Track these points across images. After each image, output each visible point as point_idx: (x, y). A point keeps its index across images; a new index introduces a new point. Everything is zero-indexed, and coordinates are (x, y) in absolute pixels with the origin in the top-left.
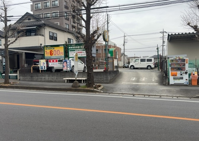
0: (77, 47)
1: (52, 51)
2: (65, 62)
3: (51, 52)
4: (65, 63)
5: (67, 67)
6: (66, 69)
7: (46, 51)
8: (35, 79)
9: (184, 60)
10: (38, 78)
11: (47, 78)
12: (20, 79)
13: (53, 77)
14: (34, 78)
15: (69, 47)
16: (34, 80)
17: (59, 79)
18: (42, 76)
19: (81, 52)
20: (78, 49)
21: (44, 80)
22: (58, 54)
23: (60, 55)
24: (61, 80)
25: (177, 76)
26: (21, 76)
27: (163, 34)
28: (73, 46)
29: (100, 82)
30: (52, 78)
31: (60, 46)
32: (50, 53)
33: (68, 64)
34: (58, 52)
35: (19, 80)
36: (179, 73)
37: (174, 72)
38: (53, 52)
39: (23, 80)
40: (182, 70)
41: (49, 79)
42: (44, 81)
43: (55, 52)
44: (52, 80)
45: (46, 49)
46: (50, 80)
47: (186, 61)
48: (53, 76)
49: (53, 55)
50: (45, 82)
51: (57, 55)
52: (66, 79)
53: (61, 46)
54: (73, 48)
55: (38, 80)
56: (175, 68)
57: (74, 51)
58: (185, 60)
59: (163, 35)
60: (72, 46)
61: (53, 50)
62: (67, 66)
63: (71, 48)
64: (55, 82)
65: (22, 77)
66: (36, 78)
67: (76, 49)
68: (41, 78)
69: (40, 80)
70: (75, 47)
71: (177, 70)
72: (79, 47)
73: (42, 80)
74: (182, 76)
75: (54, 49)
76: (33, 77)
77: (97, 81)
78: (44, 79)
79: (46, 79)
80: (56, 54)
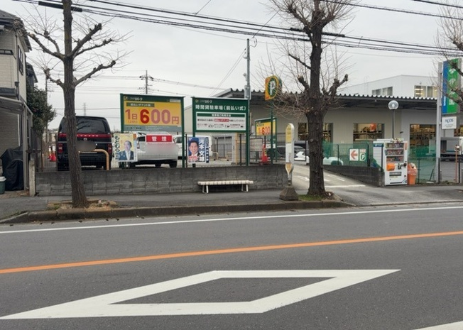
0: (216, 107)
1: (148, 112)
2: (192, 141)
3: (145, 113)
4: (193, 144)
5: (199, 154)
6: (195, 159)
7: (128, 111)
8: (98, 189)
9: (401, 145)
10: (110, 185)
11: (142, 184)
12: (41, 193)
13: (160, 182)
14: (96, 185)
15: (197, 104)
16: (97, 192)
17: (176, 185)
18: (124, 180)
19: (226, 121)
20: (219, 111)
21: (131, 190)
22: (163, 121)
23: (170, 124)
24: (183, 187)
25: (395, 171)
26: (42, 182)
27: (147, 82)
28: (207, 104)
29: (275, 187)
30: (156, 182)
31: (171, 100)
32: (142, 117)
33: (202, 147)
34: (166, 114)
35: (36, 194)
36: (396, 164)
37: (391, 164)
38: (149, 115)
39: (50, 195)
40: (399, 160)
41: (145, 185)
42: (131, 194)
43: (156, 114)
44: (156, 189)
45: (128, 104)
46: (148, 188)
47: (405, 146)
48: (158, 179)
49: (151, 122)
50: (133, 195)
51: (161, 123)
52: (207, 183)
53: (175, 101)
54: (207, 107)
55: (109, 191)
56: (391, 157)
57: (210, 115)
58: (403, 144)
59: (147, 85)
60: (205, 104)
61: (150, 110)
62: (198, 151)
63: (202, 107)
64: (166, 193)
65: (46, 185)
66: (104, 185)
67: (215, 111)
68: (121, 186)
69: (116, 191)
70: (212, 107)
71: (395, 160)
72: (221, 108)
73: (124, 190)
74: (400, 171)
75: (153, 105)
76: (92, 182)
77: (268, 187)
78: (132, 186)
79: (137, 187)
80: (158, 121)
